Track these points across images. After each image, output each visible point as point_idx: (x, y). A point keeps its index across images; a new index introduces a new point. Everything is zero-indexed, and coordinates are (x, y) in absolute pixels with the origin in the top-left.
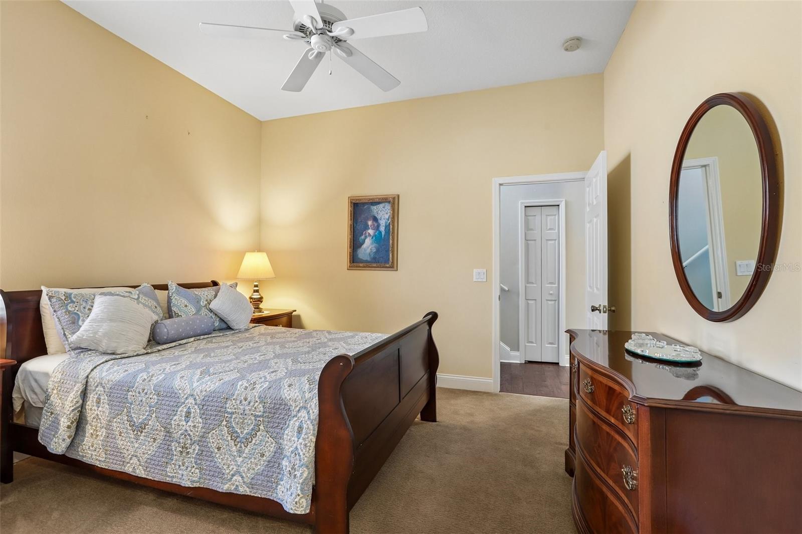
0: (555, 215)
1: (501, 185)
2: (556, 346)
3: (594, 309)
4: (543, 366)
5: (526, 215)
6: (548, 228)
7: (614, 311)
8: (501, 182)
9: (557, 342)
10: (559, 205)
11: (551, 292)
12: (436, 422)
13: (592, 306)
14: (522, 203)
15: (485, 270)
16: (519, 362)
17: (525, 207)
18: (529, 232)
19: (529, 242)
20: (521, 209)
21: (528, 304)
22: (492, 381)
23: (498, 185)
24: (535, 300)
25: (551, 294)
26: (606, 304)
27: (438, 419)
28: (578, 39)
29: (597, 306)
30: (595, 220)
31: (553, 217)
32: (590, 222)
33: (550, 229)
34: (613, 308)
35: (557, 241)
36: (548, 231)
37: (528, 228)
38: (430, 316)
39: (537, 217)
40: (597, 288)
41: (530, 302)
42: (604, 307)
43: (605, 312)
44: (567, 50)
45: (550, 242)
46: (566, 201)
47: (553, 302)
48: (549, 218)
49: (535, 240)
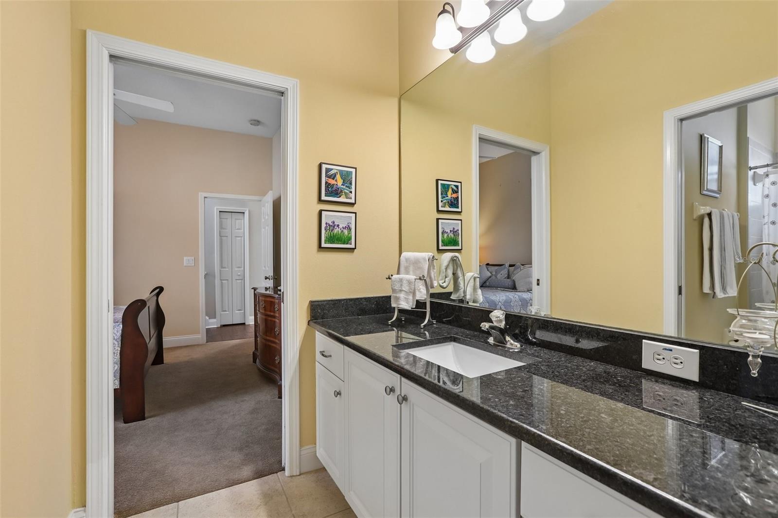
0: (242, 219)
1: (205, 197)
2: (243, 311)
3: (266, 278)
4: (234, 327)
5: (220, 218)
6: (237, 228)
7: (276, 279)
8: (205, 196)
9: (243, 309)
10: (244, 213)
11: (239, 274)
12: (163, 363)
13: (266, 277)
14: (217, 209)
15: (193, 258)
16: (216, 326)
17: (220, 212)
18: (223, 230)
19: (223, 238)
20: (217, 213)
21: (222, 283)
22: (200, 336)
23: (203, 198)
24: (227, 280)
25: (239, 275)
26: (272, 275)
27: (164, 362)
28: (258, 121)
29: (268, 276)
30: (267, 228)
31: (240, 221)
32: (264, 228)
33: (238, 229)
34: (276, 277)
35: (243, 238)
36: (237, 231)
37: (221, 227)
38: (158, 290)
39: (229, 220)
40: (268, 267)
41: (223, 282)
42: (272, 276)
43: (272, 279)
44: (251, 124)
45: (238, 238)
46: (249, 211)
47: (240, 281)
48: (237, 221)
49: (227, 236)
